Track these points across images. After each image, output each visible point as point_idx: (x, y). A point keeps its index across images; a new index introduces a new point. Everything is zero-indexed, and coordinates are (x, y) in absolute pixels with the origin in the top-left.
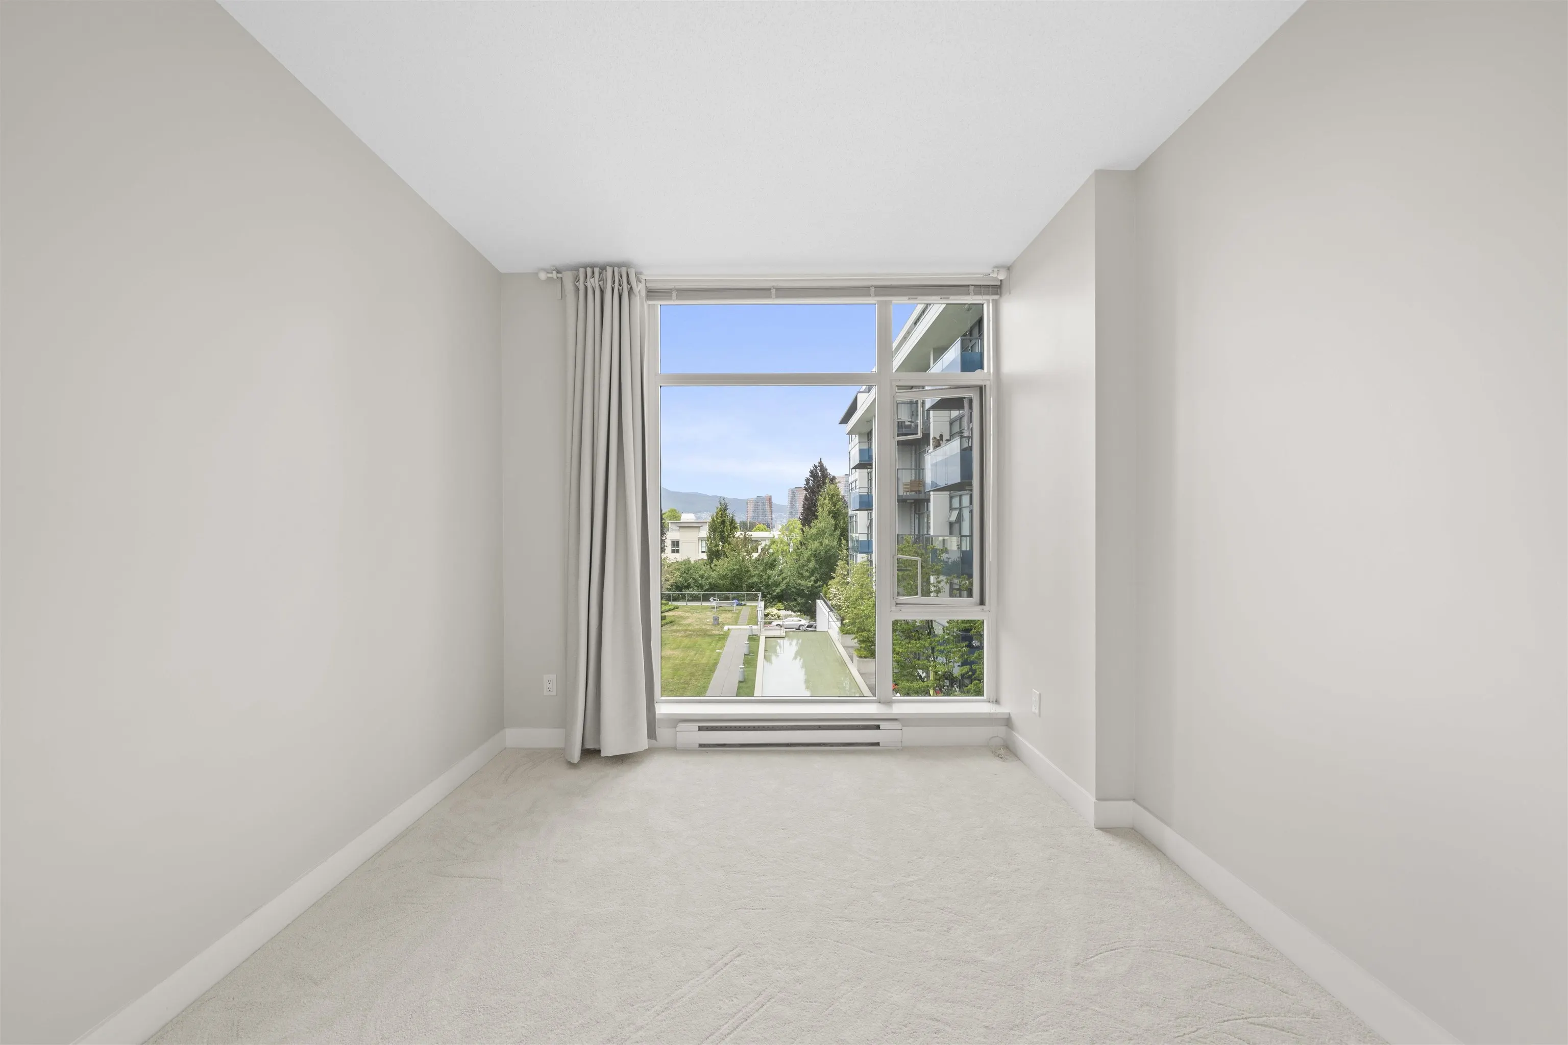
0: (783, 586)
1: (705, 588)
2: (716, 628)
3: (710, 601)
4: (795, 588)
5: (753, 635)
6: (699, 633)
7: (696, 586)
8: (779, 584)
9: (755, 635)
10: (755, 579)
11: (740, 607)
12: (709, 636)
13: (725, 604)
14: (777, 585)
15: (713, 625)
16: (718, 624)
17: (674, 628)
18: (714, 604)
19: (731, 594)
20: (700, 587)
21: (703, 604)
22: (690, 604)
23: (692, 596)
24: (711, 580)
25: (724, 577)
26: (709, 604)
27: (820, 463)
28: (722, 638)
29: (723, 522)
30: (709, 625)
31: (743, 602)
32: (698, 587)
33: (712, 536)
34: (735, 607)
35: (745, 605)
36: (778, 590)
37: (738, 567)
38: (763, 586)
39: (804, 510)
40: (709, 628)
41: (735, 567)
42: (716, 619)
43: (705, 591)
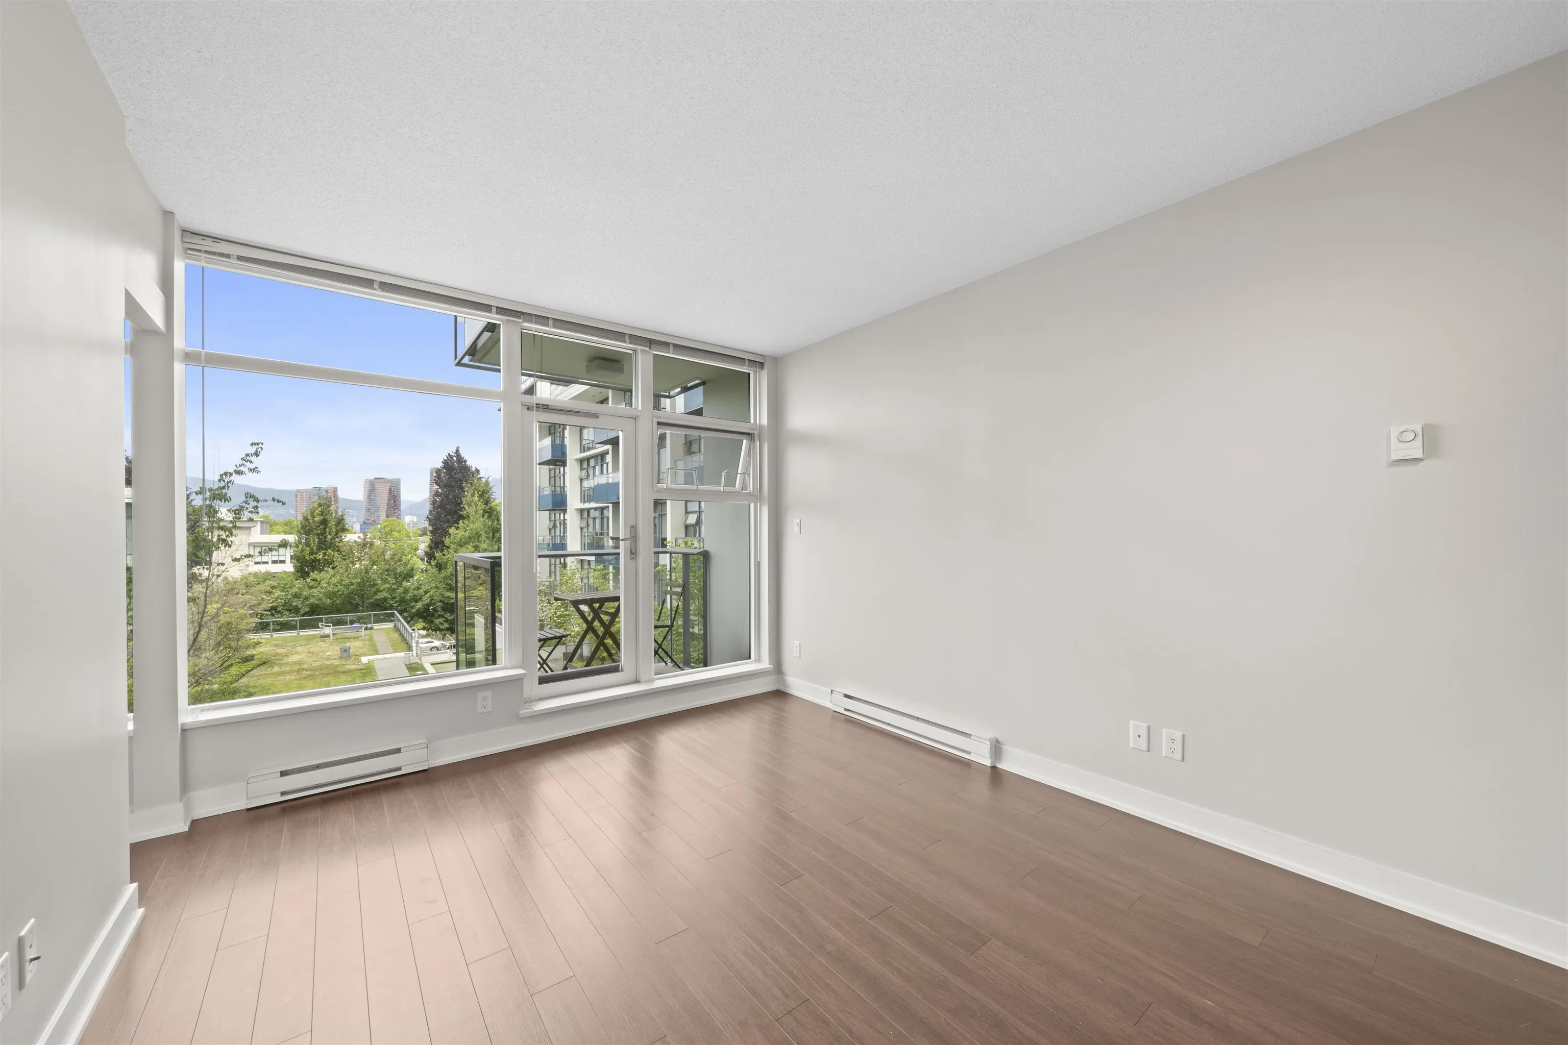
0: (426, 600)
1: (302, 612)
2: (349, 662)
3: (319, 628)
4: (441, 601)
5: (411, 664)
6: (324, 671)
7: (287, 610)
8: (420, 599)
9: (414, 664)
10: (385, 594)
11: (368, 632)
12: (344, 672)
13: (340, 629)
14: (416, 599)
15: (341, 658)
16: (349, 656)
17: (276, 669)
18: (328, 631)
19: (349, 616)
20: (296, 610)
21: (301, 634)
22: (276, 635)
23: (278, 623)
24: (312, 600)
25: (331, 595)
26: (318, 632)
27: (457, 451)
28: (367, 673)
29: (324, 522)
30: (335, 659)
31: (369, 626)
32: (290, 610)
33: (303, 541)
34: (363, 632)
35: (371, 628)
36: (419, 605)
37: (359, 580)
38: (395, 603)
39: (434, 508)
40: (337, 663)
41: (355, 581)
42: (345, 651)
43: (303, 616)
